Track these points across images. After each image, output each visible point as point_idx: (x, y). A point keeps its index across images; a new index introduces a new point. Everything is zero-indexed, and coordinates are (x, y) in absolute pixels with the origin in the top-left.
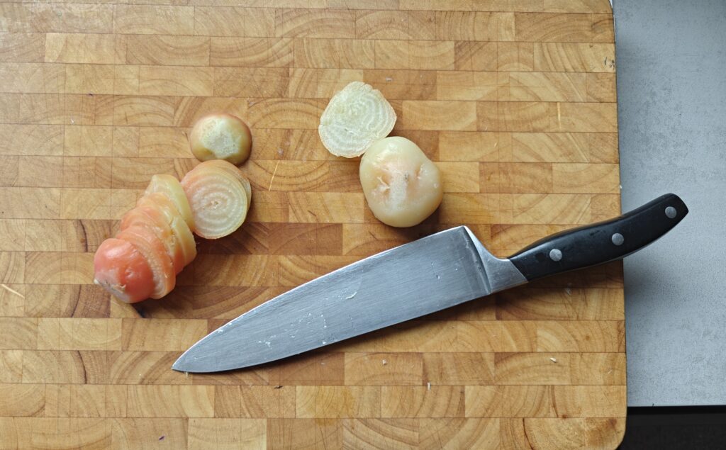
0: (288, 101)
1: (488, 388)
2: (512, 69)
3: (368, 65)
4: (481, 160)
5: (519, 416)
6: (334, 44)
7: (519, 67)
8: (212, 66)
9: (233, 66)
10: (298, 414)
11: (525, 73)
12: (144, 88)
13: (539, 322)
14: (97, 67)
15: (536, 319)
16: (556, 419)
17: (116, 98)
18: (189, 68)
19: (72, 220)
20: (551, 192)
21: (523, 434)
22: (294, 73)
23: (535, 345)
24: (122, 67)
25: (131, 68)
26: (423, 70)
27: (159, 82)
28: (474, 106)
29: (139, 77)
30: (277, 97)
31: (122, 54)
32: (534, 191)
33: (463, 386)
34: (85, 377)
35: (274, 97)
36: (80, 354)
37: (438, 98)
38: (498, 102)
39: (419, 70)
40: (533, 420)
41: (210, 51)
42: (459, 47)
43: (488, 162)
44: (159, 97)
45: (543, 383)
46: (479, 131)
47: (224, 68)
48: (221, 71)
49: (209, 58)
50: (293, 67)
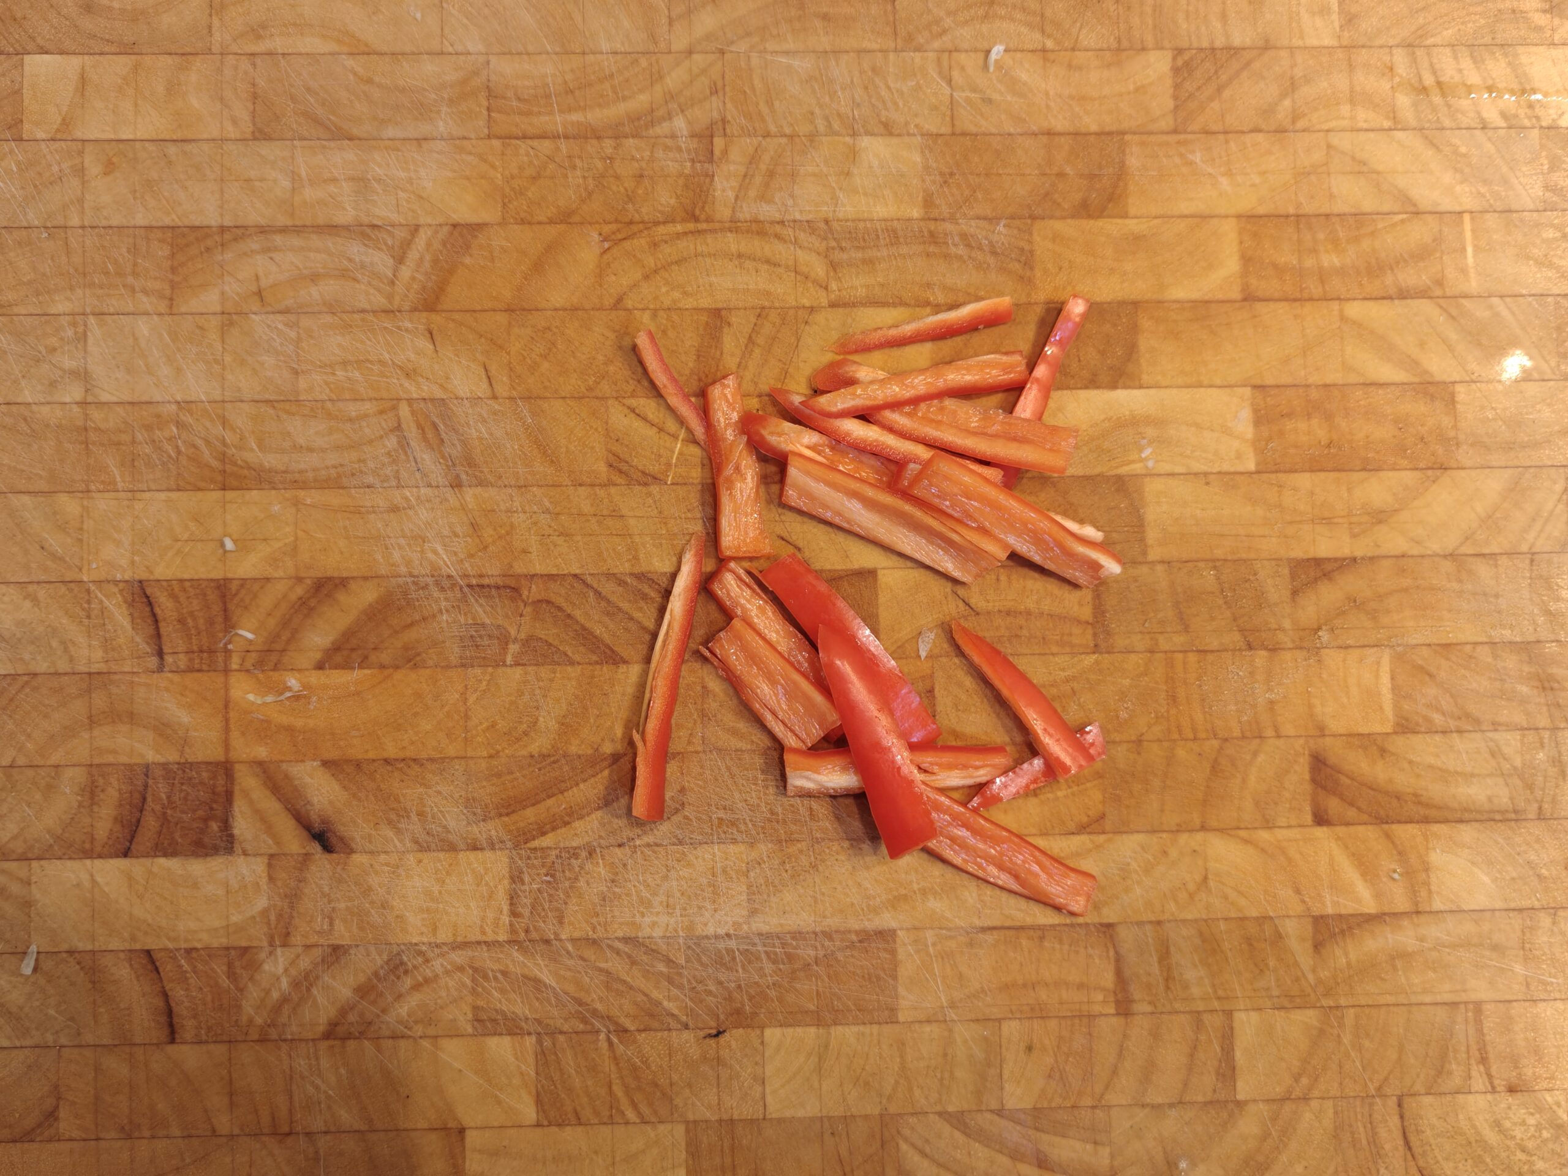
0: (713, 231)
1: (1298, 1016)
2: (1333, 124)
3: (934, 125)
4: (1259, 382)
5: (1389, 1091)
7: (1353, 118)
8: (498, 137)
9: (556, 137)
10: (771, 1108)
11: (1372, 135)
12: (307, 204)
13: (1435, 828)
14: (172, 149)
15: (1426, 820)
16: (1489, 1097)
17: (227, 236)
18: (432, 143)
19: (116, 582)
20: (1454, 464)
21: (1400, 1142)
22: (725, 152)
23: (1423, 894)
24: (241, 146)
25: (268, 150)
26: (1088, 134)
28: (1229, 230)
29: (292, 174)
30: (683, 220)
31: (241, 109)
32: (1404, 463)
33: (1229, 1014)
34: (171, 1025)
35: (673, 221)
36: (153, 962)
37: (1132, 211)
38: (1298, 216)
39: (1076, 134)
40: (1427, 1100)
41: (489, 97)
42: (1187, 64)
43: (1278, 386)
44: (350, 228)
45: (1448, 997)
46: (1249, 298)
47: (530, 142)
48: (522, 151)
49: (485, 112)
50: (725, 135)
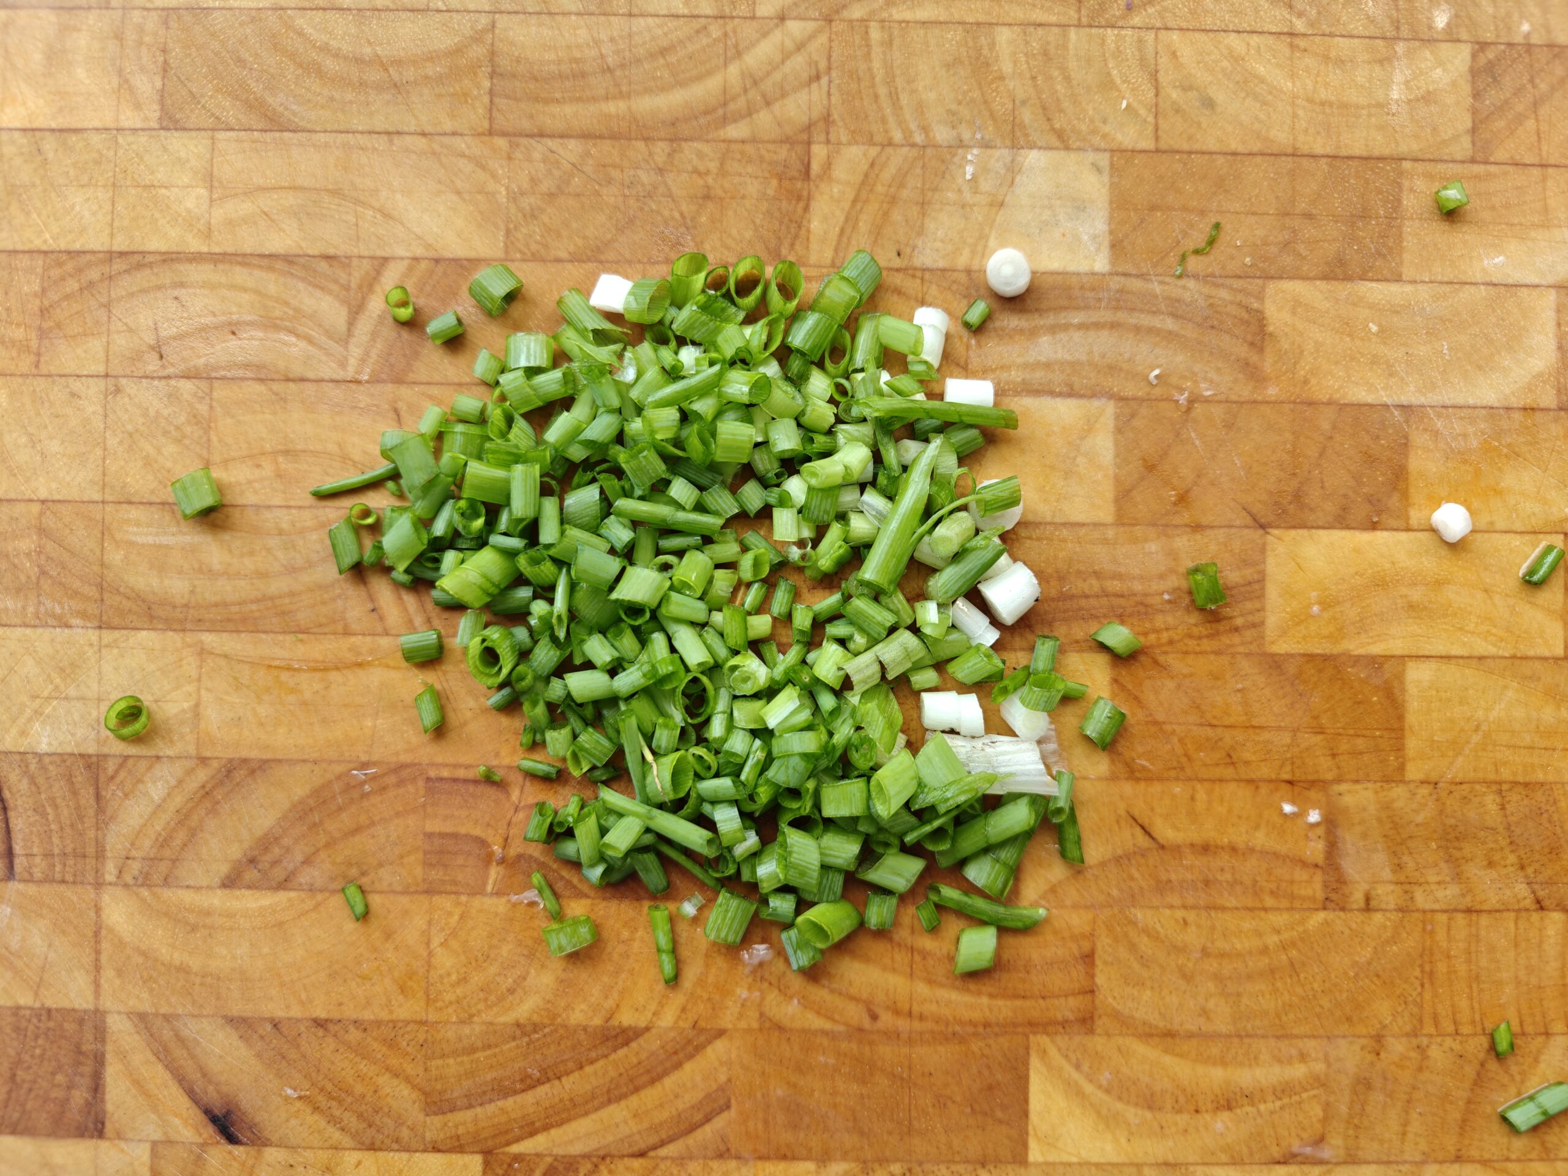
3: (1129, 136)
6: (992, 45)
8: (504, 134)
9: (586, 136)
12: (230, 223)
17: (118, 265)
18: (408, 139)
22: (828, 165)
24: (143, 138)
25: (177, 142)
26: (1350, 158)
27: (290, 200)
28: (1546, 308)
29: (210, 179)
31: (146, 85)
37: (1408, 272)
39: (1335, 157)
41: (493, 75)
42: (1490, 67)
44: (289, 259)
47: (550, 143)
48: (537, 155)
49: (486, 99)
50: (828, 142)
